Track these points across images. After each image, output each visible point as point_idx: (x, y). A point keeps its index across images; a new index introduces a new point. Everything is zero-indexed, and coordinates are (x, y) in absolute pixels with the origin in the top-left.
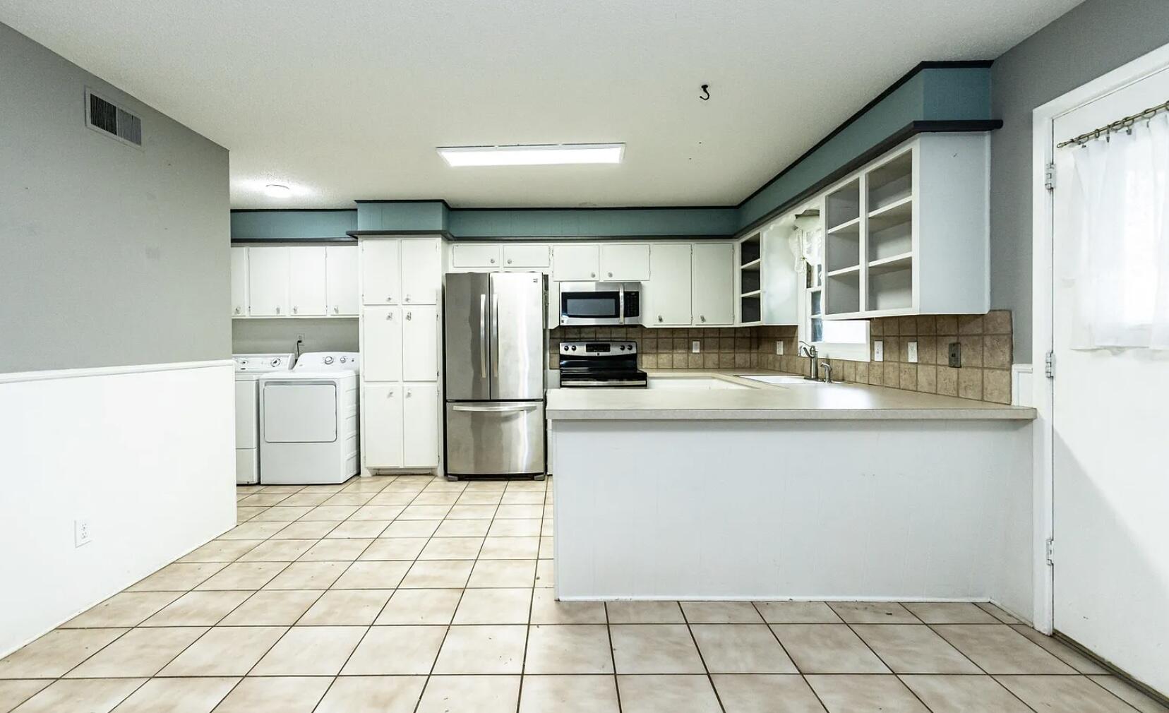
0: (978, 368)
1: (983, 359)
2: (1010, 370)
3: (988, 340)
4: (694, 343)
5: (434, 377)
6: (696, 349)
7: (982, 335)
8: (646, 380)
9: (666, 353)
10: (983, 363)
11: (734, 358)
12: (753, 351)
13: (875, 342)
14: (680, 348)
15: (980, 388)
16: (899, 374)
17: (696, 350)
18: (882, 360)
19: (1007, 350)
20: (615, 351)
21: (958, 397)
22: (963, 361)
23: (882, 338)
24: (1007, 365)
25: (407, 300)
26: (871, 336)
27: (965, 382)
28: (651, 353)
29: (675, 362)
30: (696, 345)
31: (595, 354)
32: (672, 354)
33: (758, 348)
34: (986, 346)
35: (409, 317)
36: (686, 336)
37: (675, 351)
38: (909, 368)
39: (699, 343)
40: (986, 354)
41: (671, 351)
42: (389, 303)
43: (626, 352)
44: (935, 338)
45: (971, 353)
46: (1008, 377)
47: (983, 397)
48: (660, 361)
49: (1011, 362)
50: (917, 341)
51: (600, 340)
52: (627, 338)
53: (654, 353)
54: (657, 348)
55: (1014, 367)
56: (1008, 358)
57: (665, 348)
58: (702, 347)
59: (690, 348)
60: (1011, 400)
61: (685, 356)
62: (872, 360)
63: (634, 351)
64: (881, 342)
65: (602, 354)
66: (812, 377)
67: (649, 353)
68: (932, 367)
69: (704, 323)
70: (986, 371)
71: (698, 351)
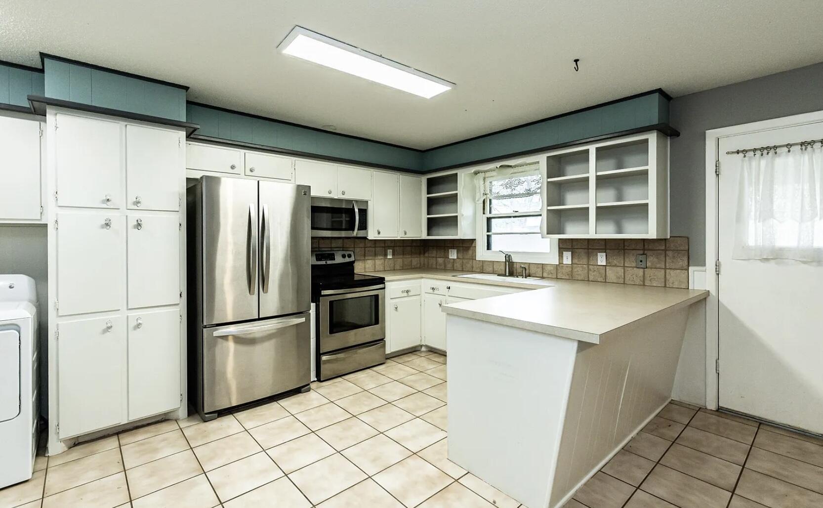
0: (663, 269)
1: (665, 263)
2: (688, 270)
3: (670, 253)
4: (388, 250)
5: (177, 300)
6: (390, 255)
7: (665, 250)
8: (384, 283)
9: (371, 259)
10: (665, 266)
11: (411, 261)
12: (421, 256)
13: (564, 252)
14: (380, 255)
15: (663, 280)
16: (588, 272)
17: (390, 257)
18: (571, 263)
19: (686, 259)
20: (339, 260)
21: (644, 285)
22: (649, 264)
23: (571, 250)
24: (686, 267)
25: (137, 203)
26: (559, 248)
27: (650, 277)
28: (361, 260)
29: (377, 267)
30: (390, 252)
31: (323, 263)
32: (375, 259)
33: (424, 253)
34: (668, 256)
35: (139, 225)
36: (383, 245)
37: (376, 258)
38: (598, 269)
39: (391, 250)
40: (668, 260)
41: (374, 258)
42: (106, 206)
43: (347, 260)
44: (623, 251)
45: (655, 260)
46: (687, 274)
47: (665, 284)
48: (367, 266)
49: (688, 266)
50: (605, 252)
51: (323, 249)
52: (343, 248)
53: (363, 260)
54: (365, 256)
55: (690, 268)
56: (686, 264)
57: (371, 256)
58: (393, 254)
59: (386, 255)
60: (688, 286)
61: (383, 261)
62: (561, 263)
63: (352, 259)
64: (570, 252)
65: (329, 262)
66: (507, 274)
67: (359, 260)
68: (621, 268)
69: (406, 236)
70: (668, 271)
71: (391, 257)
